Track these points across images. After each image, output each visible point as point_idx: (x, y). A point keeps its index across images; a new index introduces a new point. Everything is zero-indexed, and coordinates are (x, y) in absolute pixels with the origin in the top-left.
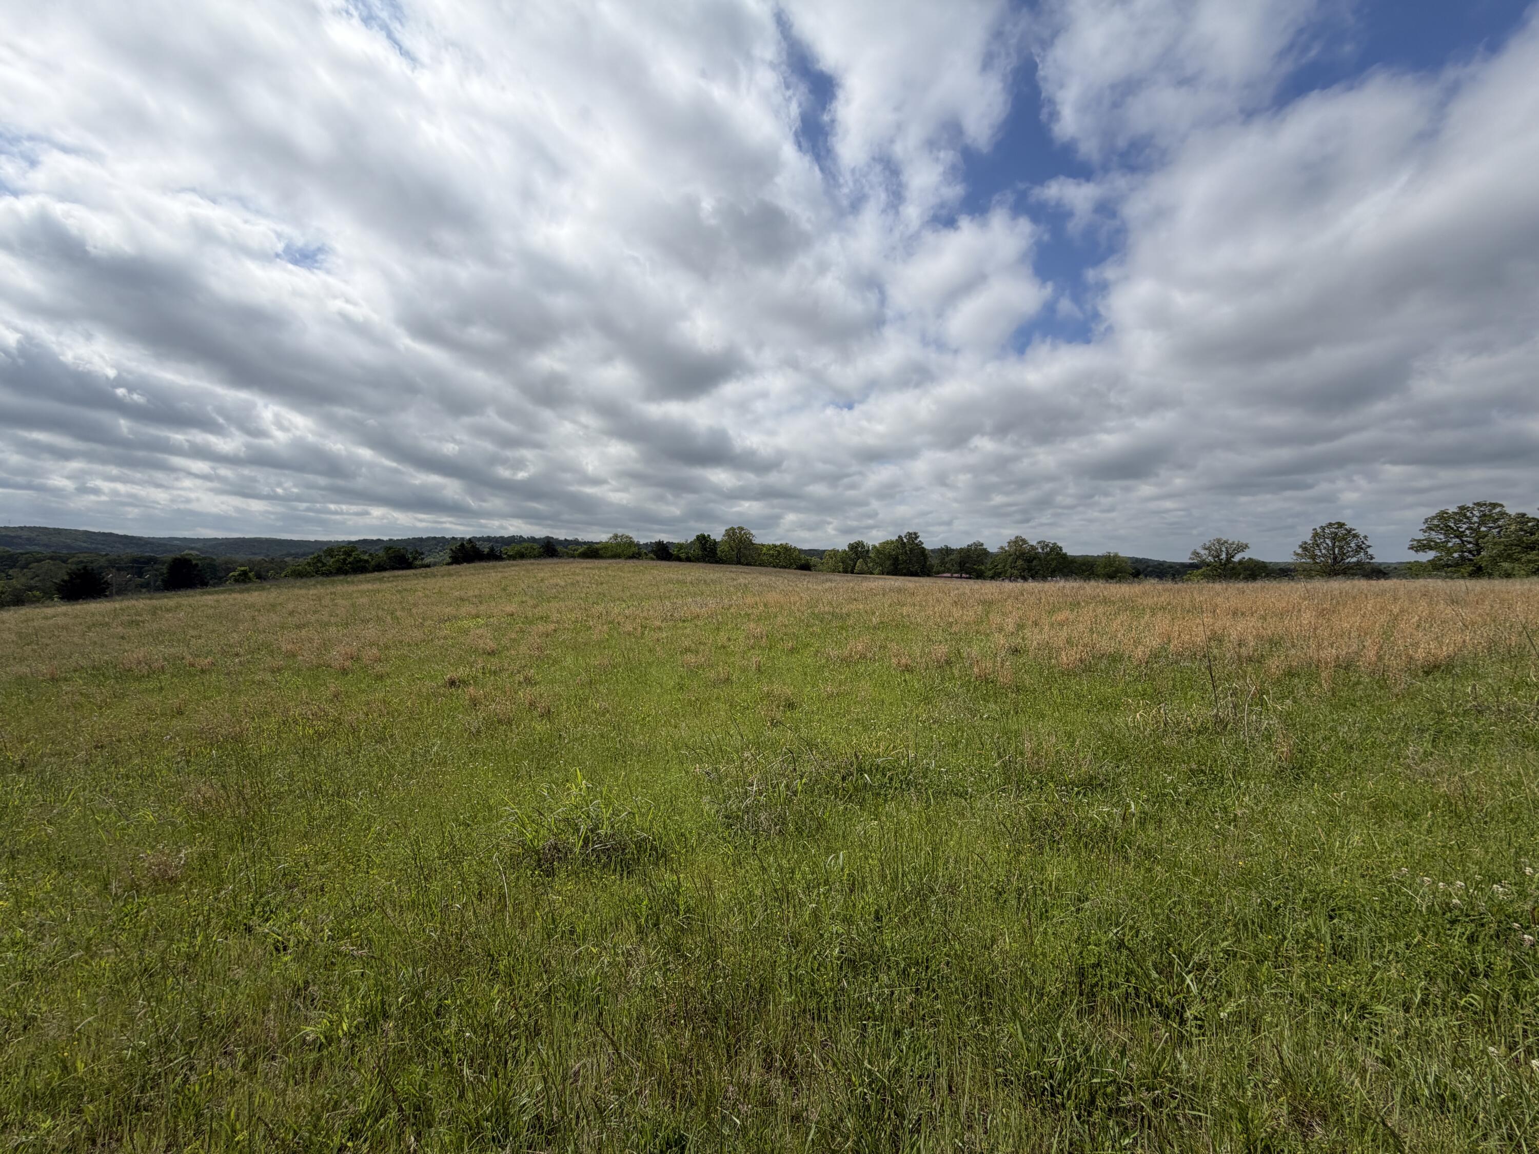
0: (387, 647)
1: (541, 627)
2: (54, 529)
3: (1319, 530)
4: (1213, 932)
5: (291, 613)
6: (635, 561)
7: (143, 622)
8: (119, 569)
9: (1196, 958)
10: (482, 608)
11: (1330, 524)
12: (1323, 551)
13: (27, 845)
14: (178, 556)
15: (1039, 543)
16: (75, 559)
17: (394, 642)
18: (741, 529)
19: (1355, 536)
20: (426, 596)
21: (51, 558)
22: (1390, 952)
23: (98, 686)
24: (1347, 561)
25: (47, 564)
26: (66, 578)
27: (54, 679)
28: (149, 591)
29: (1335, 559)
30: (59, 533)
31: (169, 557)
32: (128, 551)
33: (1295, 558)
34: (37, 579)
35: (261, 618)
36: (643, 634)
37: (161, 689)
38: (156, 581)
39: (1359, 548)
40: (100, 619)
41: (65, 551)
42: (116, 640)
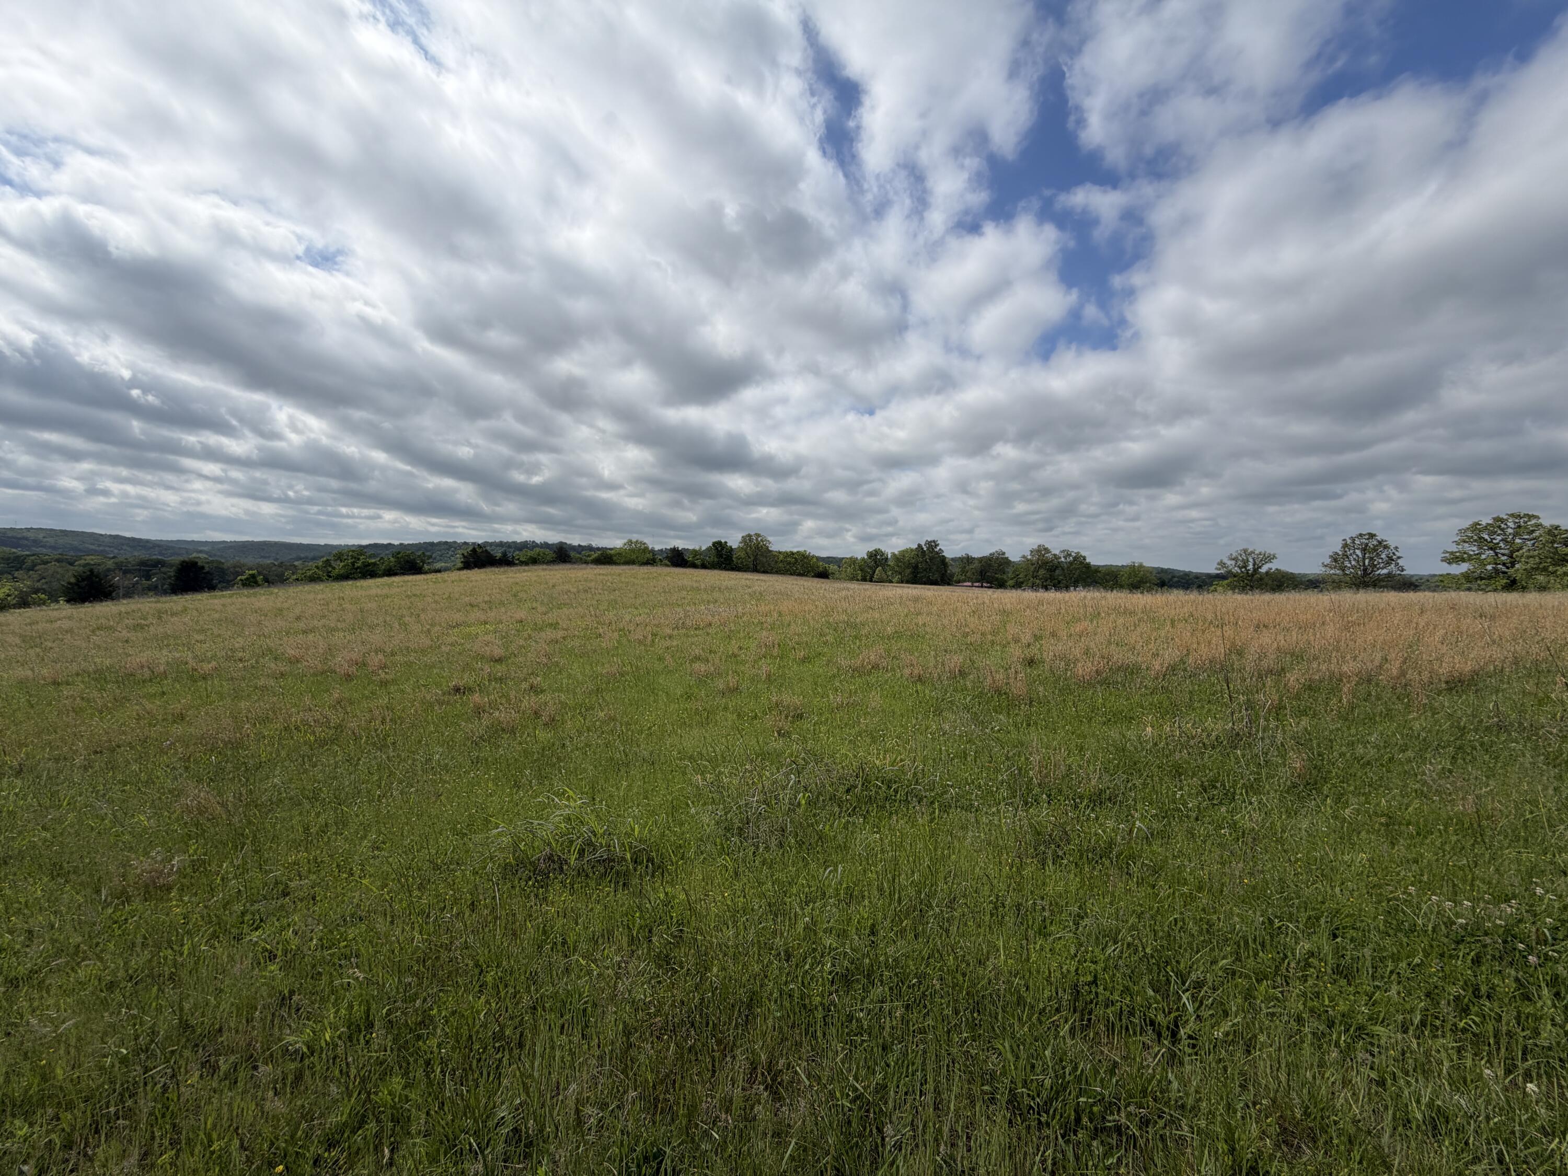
0: (393, 654)
1: (549, 634)
2: (61, 531)
3: (1349, 541)
4: (1212, 950)
5: (298, 618)
6: (649, 567)
7: (148, 626)
8: (126, 572)
9: (1193, 976)
10: (492, 614)
11: (1361, 535)
12: (1353, 563)
13: (20, 851)
14: (186, 559)
15: (1063, 551)
16: (82, 562)
17: (400, 648)
18: (758, 535)
19: (1386, 547)
20: (436, 602)
21: (58, 561)
22: (1392, 972)
23: (99, 690)
24: (1377, 573)
25: (53, 567)
26: (73, 580)
27: (56, 683)
28: (156, 594)
29: (1365, 570)
30: (66, 535)
31: (177, 559)
32: (136, 554)
33: (1324, 569)
34: (43, 581)
35: (267, 623)
36: (653, 641)
37: (164, 693)
38: (163, 585)
39: (1390, 559)
40: (103, 621)
41: (72, 553)
42: (120, 644)
